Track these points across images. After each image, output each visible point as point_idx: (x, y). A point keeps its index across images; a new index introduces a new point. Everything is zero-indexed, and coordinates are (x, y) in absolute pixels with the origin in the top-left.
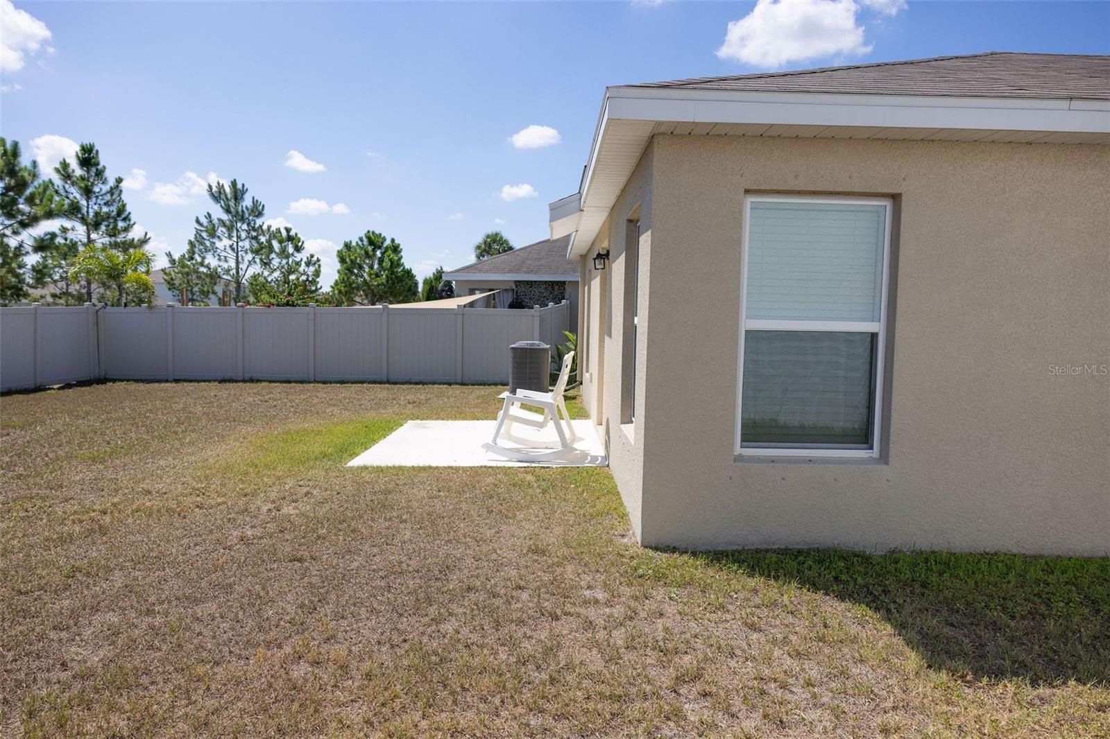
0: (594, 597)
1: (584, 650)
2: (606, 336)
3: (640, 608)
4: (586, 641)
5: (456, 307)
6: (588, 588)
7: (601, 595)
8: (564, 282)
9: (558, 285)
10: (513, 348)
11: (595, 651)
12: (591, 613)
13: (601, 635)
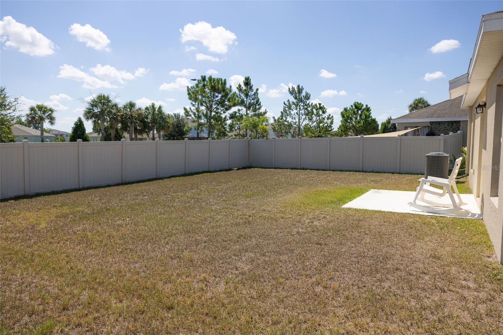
0: (467, 285)
1: (460, 310)
2: (483, 149)
3: (497, 296)
4: (461, 306)
5: (397, 136)
6: (464, 280)
7: (471, 285)
8: (460, 121)
9: (456, 123)
10: (427, 156)
11: (466, 312)
12: (466, 293)
13: (471, 305)
